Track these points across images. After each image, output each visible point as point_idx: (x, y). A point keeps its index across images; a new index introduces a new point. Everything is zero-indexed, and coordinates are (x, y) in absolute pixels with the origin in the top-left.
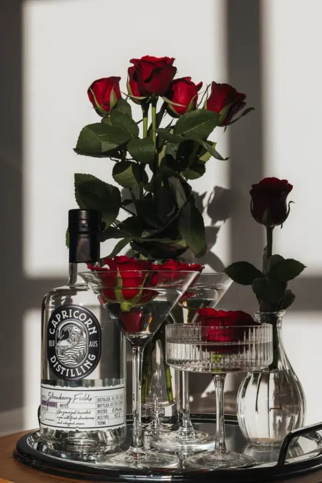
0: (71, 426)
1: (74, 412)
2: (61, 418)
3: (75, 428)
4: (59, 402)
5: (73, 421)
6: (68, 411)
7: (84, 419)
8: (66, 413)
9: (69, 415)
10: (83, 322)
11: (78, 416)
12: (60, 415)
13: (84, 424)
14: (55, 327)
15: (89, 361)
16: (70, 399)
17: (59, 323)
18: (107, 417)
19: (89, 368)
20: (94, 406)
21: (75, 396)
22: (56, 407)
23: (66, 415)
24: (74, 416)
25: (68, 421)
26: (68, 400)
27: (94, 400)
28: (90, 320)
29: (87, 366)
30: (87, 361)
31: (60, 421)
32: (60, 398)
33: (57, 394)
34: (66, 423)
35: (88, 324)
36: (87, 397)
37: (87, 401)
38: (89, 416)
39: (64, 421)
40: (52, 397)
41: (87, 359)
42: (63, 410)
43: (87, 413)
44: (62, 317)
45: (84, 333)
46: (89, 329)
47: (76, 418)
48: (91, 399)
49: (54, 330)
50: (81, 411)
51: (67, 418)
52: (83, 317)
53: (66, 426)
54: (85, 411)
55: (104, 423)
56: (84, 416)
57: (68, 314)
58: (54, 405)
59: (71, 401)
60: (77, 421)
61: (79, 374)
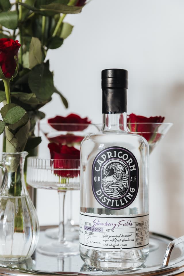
0: (116, 247)
1: (119, 235)
2: (107, 241)
3: (120, 249)
4: (105, 228)
5: (117, 243)
6: (113, 235)
7: (126, 241)
9: (114, 238)
10: (126, 161)
11: (122, 239)
12: (106, 238)
13: (126, 245)
14: (101, 165)
15: (131, 193)
16: (115, 225)
17: (105, 162)
18: (142, 238)
19: (130, 199)
20: (134, 230)
21: (119, 222)
22: (102, 232)
23: (111, 239)
24: (118, 239)
25: (114, 243)
26: (114, 226)
27: (134, 225)
28: (131, 159)
29: (129, 198)
30: (129, 193)
31: (106, 243)
32: (106, 224)
33: (103, 221)
34: (111, 245)
35: (129, 163)
36: (129, 223)
37: (129, 226)
38: (130, 238)
39: (110, 243)
40: (98, 224)
41: (129, 191)
42: (109, 234)
43: (129, 236)
45: (126, 170)
46: (130, 167)
47: (120, 241)
48: (132, 225)
49: (100, 168)
50: (124, 235)
51: (113, 240)
52: (125, 157)
53: (112, 247)
54: (127, 235)
55: (140, 243)
56: (126, 238)
57: (113, 154)
59: (117, 227)
60: (121, 243)
61: (122, 204)
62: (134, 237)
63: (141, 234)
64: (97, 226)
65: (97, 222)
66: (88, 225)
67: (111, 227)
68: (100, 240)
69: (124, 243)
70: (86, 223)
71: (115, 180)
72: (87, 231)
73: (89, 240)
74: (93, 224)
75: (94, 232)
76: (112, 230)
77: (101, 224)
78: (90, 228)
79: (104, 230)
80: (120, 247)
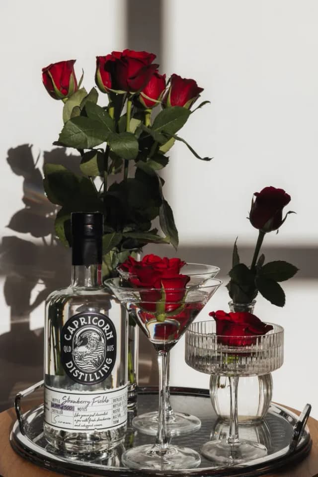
0: (89, 428)
1: (93, 414)
2: (79, 421)
3: (93, 430)
4: (76, 406)
5: (91, 423)
7: (101, 420)
8: (84, 416)
9: (88, 417)
11: (97, 418)
12: (78, 418)
16: (89, 402)
20: (111, 407)
21: (94, 399)
22: (73, 410)
23: (84, 418)
24: (92, 418)
25: (87, 423)
26: (87, 403)
27: (111, 401)
31: (78, 424)
32: (78, 402)
33: (74, 398)
34: (84, 426)
36: (104, 399)
38: (106, 417)
39: (82, 423)
40: (68, 401)
42: (81, 413)
43: (105, 414)
47: (95, 420)
48: (108, 401)
50: (99, 413)
51: (86, 420)
53: (84, 428)
55: (118, 421)
56: (101, 417)
58: (70, 408)
59: (90, 404)
60: (95, 423)
62: (110, 415)
63: (118, 410)
65: (66, 399)
66: (56, 402)
67: (84, 405)
68: (71, 420)
69: (99, 423)
70: (53, 399)
72: (54, 409)
73: (57, 419)
74: (61, 402)
75: (64, 411)
76: (85, 409)
77: (72, 402)
78: (59, 405)
79: (76, 409)
80: (93, 428)
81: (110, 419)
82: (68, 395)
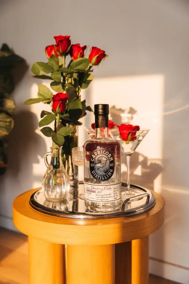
0: (103, 201)
1: (104, 194)
2: (98, 197)
3: (104, 202)
4: (97, 191)
5: (104, 199)
8: (100, 195)
9: (102, 196)
10: (107, 156)
11: (106, 196)
12: (98, 196)
13: (108, 200)
14: (94, 158)
15: (110, 172)
16: (102, 189)
18: (117, 195)
19: (110, 175)
20: (113, 191)
21: (105, 188)
22: (96, 193)
23: (100, 196)
24: (104, 196)
25: (102, 199)
26: (101, 190)
27: (112, 189)
28: (110, 154)
31: (98, 199)
32: (97, 189)
33: (96, 187)
34: (100, 200)
35: (109, 156)
36: (109, 188)
37: (110, 190)
38: (110, 196)
39: (100, 199)
40: (93, 188)
41: (109, 171)
43: (109, 195)
44: (97, 153)
46: (110, 159)
47: (105, 197)
48: (111, 189)
49: (94, 159)
50: (107, 194)
51: (101, 197)
52: (107, 153)
53: (101, 201)
54: (109, 194)
55: (116, 198)
56: (108, 196)
57: (101, 152)
58: (94, 192)
59: (103, 190)
60: (105, 199)
61: (106, 178)
62: (112, 195)
63: (116, 193)
64: (93, 190)
65: (92, 187)
66: (88, 189)
67: (100, 190)
68: (95, 197)
69: (107, 198)
70: (87, 188)
71: (102, 166)
72: (87, 192)
73: (89, 196)
74: (91, 189)
75: (91, 193)
76: (101, 192)
77: (95, 189)
78: (89, 191)
79: (97, 192)
80: (105, 201)
81: (112, 197)
82: (93, 186)
